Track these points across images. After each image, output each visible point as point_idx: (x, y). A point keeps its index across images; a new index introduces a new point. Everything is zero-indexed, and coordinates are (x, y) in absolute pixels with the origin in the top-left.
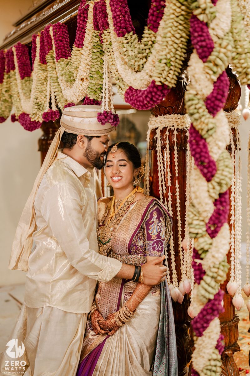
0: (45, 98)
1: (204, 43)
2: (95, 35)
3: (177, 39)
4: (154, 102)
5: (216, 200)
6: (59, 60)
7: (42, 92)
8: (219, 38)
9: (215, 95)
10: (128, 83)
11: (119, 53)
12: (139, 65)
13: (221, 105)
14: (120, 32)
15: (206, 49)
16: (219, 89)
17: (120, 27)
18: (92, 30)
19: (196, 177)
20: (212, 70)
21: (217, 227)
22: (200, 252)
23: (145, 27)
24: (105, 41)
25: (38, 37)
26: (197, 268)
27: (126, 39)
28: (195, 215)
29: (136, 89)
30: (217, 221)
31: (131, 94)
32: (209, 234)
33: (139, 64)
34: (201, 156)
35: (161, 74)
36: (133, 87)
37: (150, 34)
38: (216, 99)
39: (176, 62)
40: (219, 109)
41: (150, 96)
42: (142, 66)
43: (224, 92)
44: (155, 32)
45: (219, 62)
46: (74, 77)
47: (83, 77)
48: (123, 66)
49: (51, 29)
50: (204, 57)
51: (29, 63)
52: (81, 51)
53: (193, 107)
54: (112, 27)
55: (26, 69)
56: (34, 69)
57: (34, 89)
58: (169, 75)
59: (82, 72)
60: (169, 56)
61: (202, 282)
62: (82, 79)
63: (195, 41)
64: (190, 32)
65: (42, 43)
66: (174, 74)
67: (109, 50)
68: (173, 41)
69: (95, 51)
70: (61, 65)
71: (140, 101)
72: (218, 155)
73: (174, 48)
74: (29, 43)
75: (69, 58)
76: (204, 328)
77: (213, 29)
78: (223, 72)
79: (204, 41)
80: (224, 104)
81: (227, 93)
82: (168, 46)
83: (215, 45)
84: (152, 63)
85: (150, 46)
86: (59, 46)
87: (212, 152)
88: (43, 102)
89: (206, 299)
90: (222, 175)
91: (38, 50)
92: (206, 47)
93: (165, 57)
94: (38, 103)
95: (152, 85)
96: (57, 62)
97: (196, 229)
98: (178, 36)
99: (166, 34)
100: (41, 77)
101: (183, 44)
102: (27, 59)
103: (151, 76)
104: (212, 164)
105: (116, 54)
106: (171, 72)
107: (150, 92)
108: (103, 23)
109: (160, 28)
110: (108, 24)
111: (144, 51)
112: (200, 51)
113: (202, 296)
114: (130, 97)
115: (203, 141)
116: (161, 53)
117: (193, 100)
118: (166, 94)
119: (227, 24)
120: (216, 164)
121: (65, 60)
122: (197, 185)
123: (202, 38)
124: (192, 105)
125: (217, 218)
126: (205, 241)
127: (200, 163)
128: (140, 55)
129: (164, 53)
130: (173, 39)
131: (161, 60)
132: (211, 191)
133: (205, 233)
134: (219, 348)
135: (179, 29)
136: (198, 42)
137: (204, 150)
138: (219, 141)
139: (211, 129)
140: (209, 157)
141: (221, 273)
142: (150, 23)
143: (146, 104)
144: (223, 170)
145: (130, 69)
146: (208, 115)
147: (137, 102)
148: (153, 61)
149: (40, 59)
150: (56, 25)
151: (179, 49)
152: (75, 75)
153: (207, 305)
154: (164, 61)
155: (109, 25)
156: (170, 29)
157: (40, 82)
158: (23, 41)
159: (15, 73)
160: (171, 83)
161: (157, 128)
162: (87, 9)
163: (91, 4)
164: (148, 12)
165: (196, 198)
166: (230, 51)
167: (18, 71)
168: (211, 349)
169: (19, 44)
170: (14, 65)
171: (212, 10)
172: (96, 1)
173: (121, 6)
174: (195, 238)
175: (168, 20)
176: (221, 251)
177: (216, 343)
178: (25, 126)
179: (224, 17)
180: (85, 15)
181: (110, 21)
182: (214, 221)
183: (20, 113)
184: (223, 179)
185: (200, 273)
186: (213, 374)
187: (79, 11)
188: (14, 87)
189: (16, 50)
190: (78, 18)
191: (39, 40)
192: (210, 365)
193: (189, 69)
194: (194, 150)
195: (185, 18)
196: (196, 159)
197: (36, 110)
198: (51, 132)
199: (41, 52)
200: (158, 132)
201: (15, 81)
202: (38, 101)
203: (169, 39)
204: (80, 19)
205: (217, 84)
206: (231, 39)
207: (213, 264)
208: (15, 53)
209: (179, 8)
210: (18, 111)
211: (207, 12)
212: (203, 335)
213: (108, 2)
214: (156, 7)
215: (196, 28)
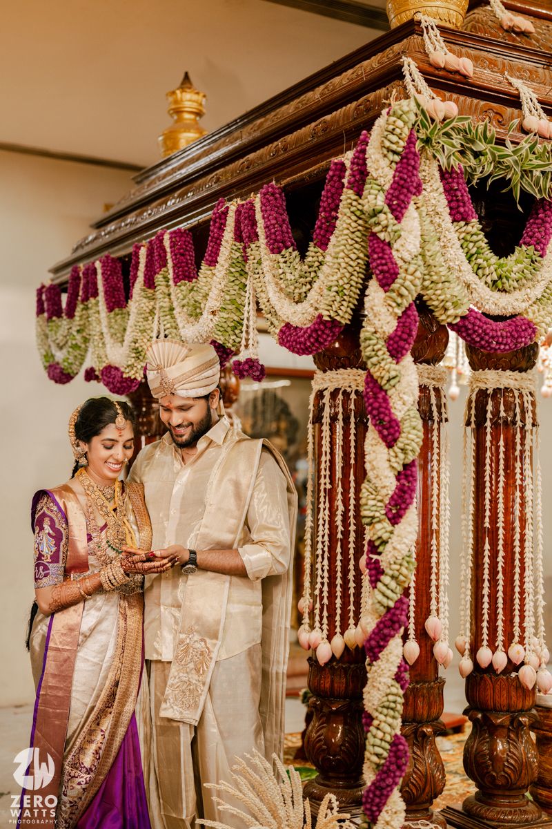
1: (385, 268)
2: (235, 248)
3: (352, 260)
4: (321, 343)
5: (399, 473)
6: (179, 284)
7: (145, 331)
8: (405, 262)
9: (399, 333)
10: (284, 318)
11: (271, 276)
12: (300, 294)
13: (407, 346)
14: (275, 246)
15: (387, 275)
16: (404, 326)
17: (276, 241)
18: (231, 242)
19: (374, 442)
20: (395, 302)
21: (401, 509)
22: (377, 543)
23: (310, 243)
24: (251, 257)
25: (142, 248)
26: (373, 566)
27: (283, 256)
28: (372, 494)
29: (294, 325)
30: (400, 501)
31: (288, 333)
32: (389, 519)
33: (301, 291)
34: (379, 413)
35: (331, 306)
36: (291, 323)
37: (316, 253)
38: (401, 338)
39: (351, 291)
40: (404, 352)
41: (314, 335)
42: (304, 295)
43: (411, 330)
44: (324, 250)
45: (404, 292)
46: (201, 309)
47: (215, 308)
48: (278, 294)
49: (167, 237)
50: (386, 285)
51: (122, 287)
52: (213, 271)
53: (370, 348)
54: (262, 240)
55: (117, 296)
56: (134, 295)
57: (131, 327)
58: (342, 307)
59: (213, 303)
60: (341, 282)
61: (379, 585)
62: (213, 312)
63: (375, 264)
64: (368, 252)
65: (150, 257)
66: (348, 307)
67: (256, 271)
68: (347, 263)
69: (233, 270)
70: (182, 291)
71: (300, 343)
72: (403, 412)
73: (349, 272)
74: (125, 256)
75: (194, 280)
76: (381, 648)
77: (397, 250)
78: (410, 305)
79: (386, 264)
80: (411, 346)
81: (414, 333)
82: (341, 269)
83: (401, 271)
84: (319, 291)
85: (317, 268)
86: (179, 262)
87: (395, 408)
88: (145, 347)
89: (384, 607)
90: (408, 439)
91: (142, 267)
92: (388, 272)
93: (336, 283)
94: (137, 349)
95: (318, 320)
96: (175, 285)
97: (372, 511)
98: (354, 256)
99: (338, 253)
100: (145, 308)
101: (360, 268)
102: (119, 281)
103: (316, 309)
104: (394, 424)
106: (344, 303)
107: (315, 330)
108: (250, 233)
109: (330, 246)
110: (257, 236)
111: (308, 274)
112: (380, 277)
113: (379, 602)
114: (287, 337)
115: (383, 393)
117: (370, 339)
118: (337, 334)
119: (415, 245)
120: (401, 424)
121: (188, 284)
122: (374, 452)
123: (384, 262)
125: (400, 497)
126: (384, 528)
127: (378, 422)
128: (302, 280)
129: (335, 278)
130: (347, 260)
131: (331, 287)
132: (393, 460)
133: (384, 517)
134: (402, 682)
135: (355, 248)
136: (378, 265)
137: (384, 405)
138: (404, 393)
139: (394, 378)
140: (390, 414)
141: (405, 571)
142: (317, 237)
143: (309, 346)
144: (409, 433)
145: (287, 299)
146: (390, 359)
147: (296, 343)
148: (320, 289)
149: (145, 281)
150: (174, 231)
151: (355, 273)
152: (202, 306)
153: (385, 616)
154: (335, 289)
156: (343, 247)
157: (143, 316)
158: (113, 253)
159: (98, 301)
160: (344, 318)
161: (326, 389)
162: (225, 213)
163: (233, 206)
164: (315, 224)
165: (373, 469)
166: (419, 279)
167: (104, 299)
168: (389, 677)
169: (107, 257)
170: (97, 289)
171: (395, 228)
172: (240, 202)
173: (277, 213)
174: (370, 524)
175: (341, 235)
176: (405, 540)
177: (396, 670)
178: (111, 386)
179: (411, 237)
180: (223, 221)
181: (260, 230)
182: (395, 501)
183: (104, 365)
184: (408, 445)
185: (377, 572)
186: (391, 713)
187: (214, 214)
188: (94, 324)
189: (103, 267)
190: (211, 223)
191: (145, 253)
192: (388, 701)
193: (366, 299)
194: (371, 405)
195: (363, 235)
196: (374, 417)
197: (133, 360)
198: (144, 404)
199: (146, 270)
200: (327, 394)
201: (97, 315)
202: (137, 345)
203: (342, 260)
204: (214, 225)
205: (401, 320)
206: (421, 263)
207: (394, 559)
208: (99, 271)
209: (356, 221)
210: (100, 362)
211: (389, 229)
212: (379, 658)
213: (258, 206)
214: (326, 218)
215: (375, 248)
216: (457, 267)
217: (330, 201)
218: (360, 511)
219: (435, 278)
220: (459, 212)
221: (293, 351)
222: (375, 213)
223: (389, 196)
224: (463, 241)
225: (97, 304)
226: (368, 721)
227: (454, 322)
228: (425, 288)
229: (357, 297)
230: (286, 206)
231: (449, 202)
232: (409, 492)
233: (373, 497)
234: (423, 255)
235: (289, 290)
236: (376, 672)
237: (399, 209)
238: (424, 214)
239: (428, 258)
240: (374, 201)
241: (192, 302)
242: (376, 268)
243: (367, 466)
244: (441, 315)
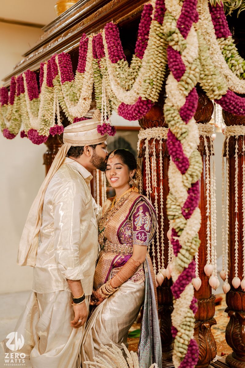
0: (51, 115)
1: (178, 67)
2: (94, 62)
3: (158, 64)
4: (141, 114)
5: (189, 189)
6: (64, 83)
7: (49, 110)
8: (189, 63)
9: (187, 106)
10: (120, 100)
11: (113, 76)
13: (192, 114)
14: (114, 59)
15: (179, 71)
16: (190, 101)
17: (114, 56)
18: (92, 58)
20: (184, 87)
21: (191, 210)
22: (177, 230)
23: (133, 55)
24: (102, 66)
25: (45, 65)
26: (175, 243)
27: (119, 64)
28: (173, 201)
29: (126, 104)
30: (190, 206)
31: (123, 108)
32: (184, 216)
33: (129, 84)
34: (176, 154)
35: (146, 92)
36: (124, 103)
37: (137, 61)
38: (188, 109)
39: (157, 82)
40: (190, 117)
41: (137, 109)
42: (131, 86)
43: (194, 104)
44: (141, 59)
45: (189, 81)
46: (77, 97)
47: (86, 97)
48: (116, 86)
49: (57, 58)
50: (178, 77)
51: (37, 87)
52: (83, 76)
53: (170, 116)
54: (107, 56)
55: (34, 92)
56: (42, 91)
57: (41, 108)
58: (152, 92)
59: (84, 93)
60: (151, 77)
61: (179, 255)
62: (84, 99)
63: (171, 65)
64: (167, 58)
65: (49, 70)
66: (156, 92)
67: (105, 74)
68: (155, 66)
69: (96, 75)
70: (66, 87)
71: (130, 114)
72: (190, 153)
73: (156, 71)
74: (37, 70)
75: (72, 81)
76: (181, 291)
77: (185, 56)
78: (193, 89)
79: (178, 65)
80: (194, 113)
81: (196, 106)
82: (151, 69)
83: (187, 69)
84: (139, 83)
85: (138, 70)
86: (63, 72)
87: (186, 151)
88: (49, 119)
89: (182, 267)
90: (193, 168)
91: (45, 75)
92: (179, 69)
93: (148, 78)
94: (45, 120)
95: (139, 100)
96: (63, 84)
97: (174, 212)
98: (158, 62)
99: (149, 60)
100: (48, 98)
101: (162, 68)
102: (35, 84)
103: (138, 94)
104: (185, 160)
105: (111, 77)
106: (154, 89)
107: (138, 106)
108: (100, 53)
109: (145, 56)
111: (132, 74)
112: (175, 73)
113: (179, 265)
114: (122, 111)
115: (178, 142)
116: (146, 75)
117: (170, 110)
118: (150, 108)
119: (195, 53)
120: (189, 160)
121: (69, 83)
122: (174, 177)
123: (176, 63)
124: (169, 114)
125: (190, 203)
126: (181, 222)
127: (176, 159)
128: (130, 77)
129: (148, 75)
130: (155, 64)
131: (146, 80)
132: (185, 181)
133: (181, 215)
134: (194, 309)
135: (159, 56)
136: (173, 66)
137: (179, 149)
138: (191, 142)
139: (184, 133)
140: (183, 154)
141: (193, 246)
142: (137, 52)
143: (135, 116)
144: (194, 165)
145: (122, 89)
146: (182, 122)
147: (128, 114)
148: (140, 82)
149: (47, 83)
150: (61, 55)
151: (160, 72)
152: (78, 95)
153: (183, 273)
154: (148, 81)
155: (105, 54)
156: (152, 56)
157: (47, 102)
158: (31, 69)
159: (25, 95)
160: (154, 98)
161: (146, 139)
162: (86, 42)
163: (91, 37)
164: (136, 44)
165: (174, 187)
166: (198, 73)
167: (27, 94)
168: (186, 308)
169: (28, 71)
170: (24, 89)
171: (183, 42)
172: (94, 35)
173: (114, 39)
174: (173, 219)
175: (151, 49)
176: (194, 229)
177: (190, 303)
178: (33, 140)
179: (193, 48)
180: (86, 47)
181: (106, 51)
182: (188, 205)
183: (29, 129)
184: (194, 172)
185: (178, 247)
186: (188, 328)
187: (80, 43)
188: (24, 107)
189: (26, 76)
190: (79, 48)
191: (47, 67)
192: (186, 321)
193: (166, 86)
194: (171, 149)
195: (164, 48)
196: (173, 157)
197: (43, 126)
198: (54, 148)
199: (47, 77)
200: (147, 142)
201: (24, 102)
202: (45, 118)
203: (152, 64)
204: (81, 49)
205: (189, 98)
206: (199, 63)
207: (187, 239)
208: (25, 79)
209: (159, 40)
210: (27, 127)
211: (179, 43)
212: (180, 297)
213: (104, 36)
214: (142, 40)
215: (171, 55)
216: (220, 66)
217: (144, 29)
218: (166, 212)
219: (207, 72)
220: (221, 32)
221: (126, 119)
222: (171, 34)
223: (179, 23)
224: (223, 50)
225: (24, 97)
226: (175, 332)
227: (219, 99)
228: (201, 79)
229: (161, 86)
230: (120, 35)
231: (215, 26)
232: (195, 200)
233: (174, 203)
234: (200, 59)
235: (122, 84)
236: (178, 305)
237: (185, 31)
238: (200, 34)
239: (202, 60)
240: (170, 27)
241: (72, 93)
242: (172, 67)
243: (170, 185)
244: (211, 94)
